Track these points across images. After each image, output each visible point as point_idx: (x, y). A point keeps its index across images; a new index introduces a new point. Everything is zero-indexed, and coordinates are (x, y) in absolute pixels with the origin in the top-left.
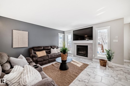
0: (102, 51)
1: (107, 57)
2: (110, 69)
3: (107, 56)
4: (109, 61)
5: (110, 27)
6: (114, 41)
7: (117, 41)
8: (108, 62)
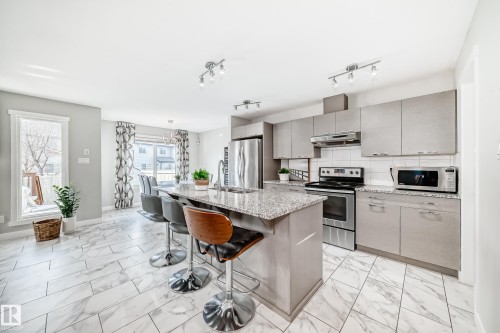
0: (36, 197)
1: (61, 207)
2: (70, 237)
3: (61, 204)
4: (68, 217)
5: (68, 119)
6: (81, 160)
7: (87, 161)
8: (65, 220)
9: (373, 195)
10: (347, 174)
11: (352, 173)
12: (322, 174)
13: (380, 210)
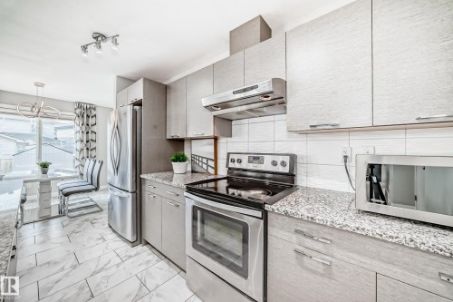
9: (305, 228)
10: (266, 166)
11: (274, 163)
12: (231, 165)
13: (321, 269)
